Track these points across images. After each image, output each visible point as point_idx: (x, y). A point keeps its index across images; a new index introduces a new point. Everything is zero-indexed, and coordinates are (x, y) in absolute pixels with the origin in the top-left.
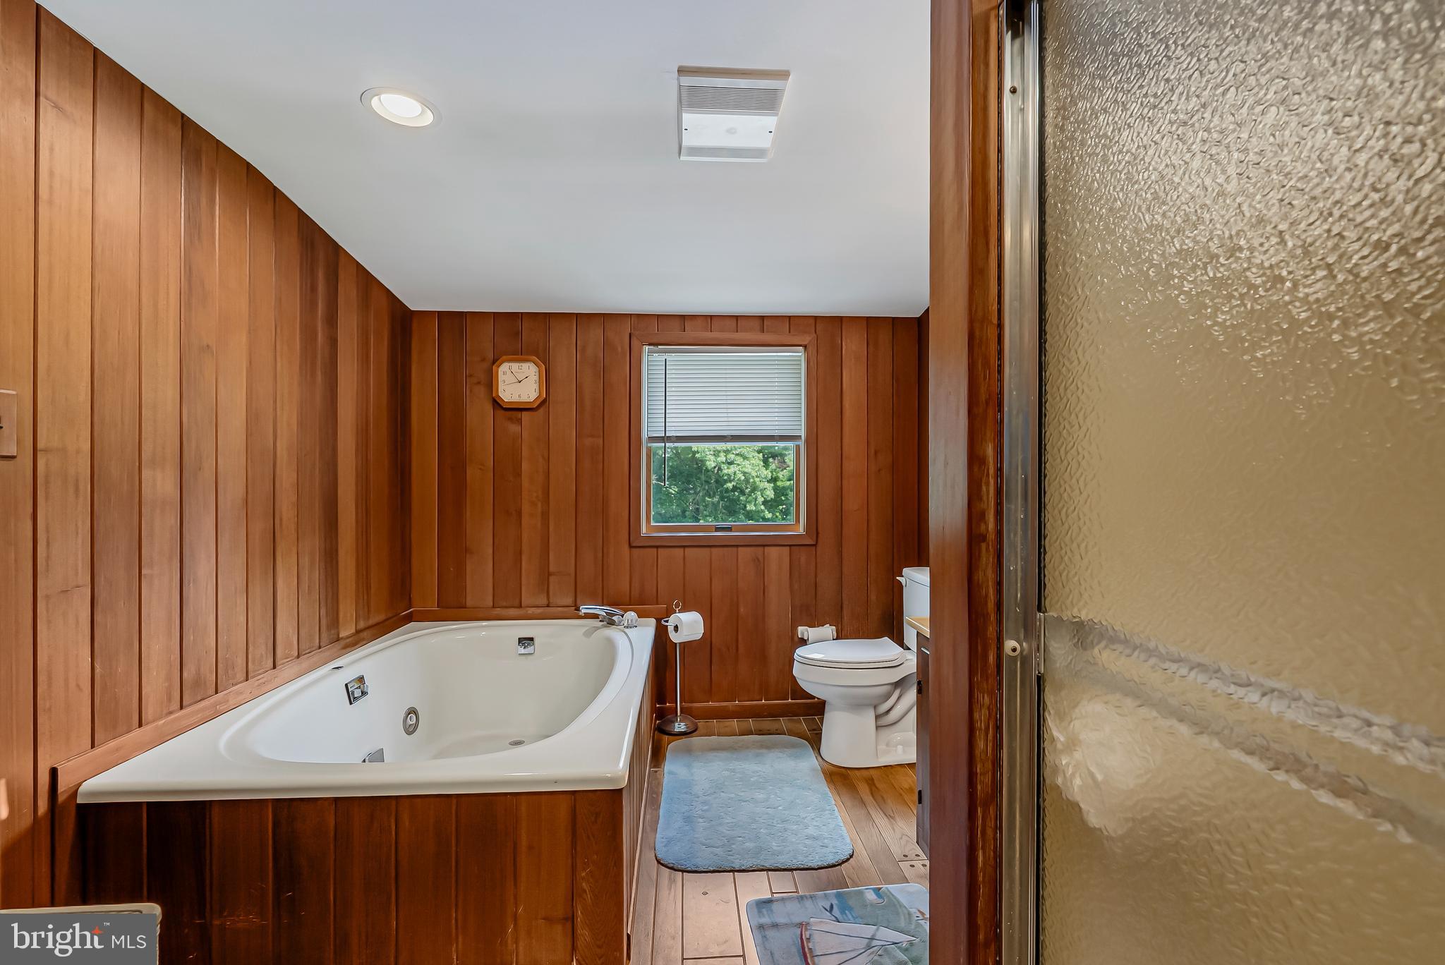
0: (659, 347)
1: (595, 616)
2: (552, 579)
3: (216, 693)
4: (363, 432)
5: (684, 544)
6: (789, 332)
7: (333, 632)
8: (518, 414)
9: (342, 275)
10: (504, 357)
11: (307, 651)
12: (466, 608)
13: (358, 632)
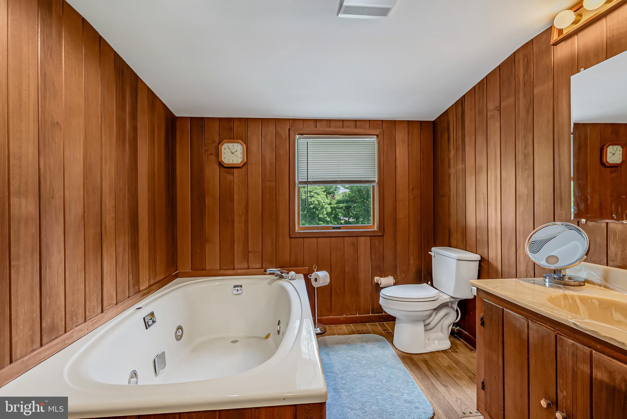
0: (304, 136)
1: (273, 274)
2: (250, 255)
3: (65, 332)
4: (151, 177)
5: (317, 236)
6: (369, 128)
7: (136, 287)
8: (232, 170)
9: (139, 93)
10: (225, 141)
11: (122, 300)
12: (205, 270)
13: (150, 286)
